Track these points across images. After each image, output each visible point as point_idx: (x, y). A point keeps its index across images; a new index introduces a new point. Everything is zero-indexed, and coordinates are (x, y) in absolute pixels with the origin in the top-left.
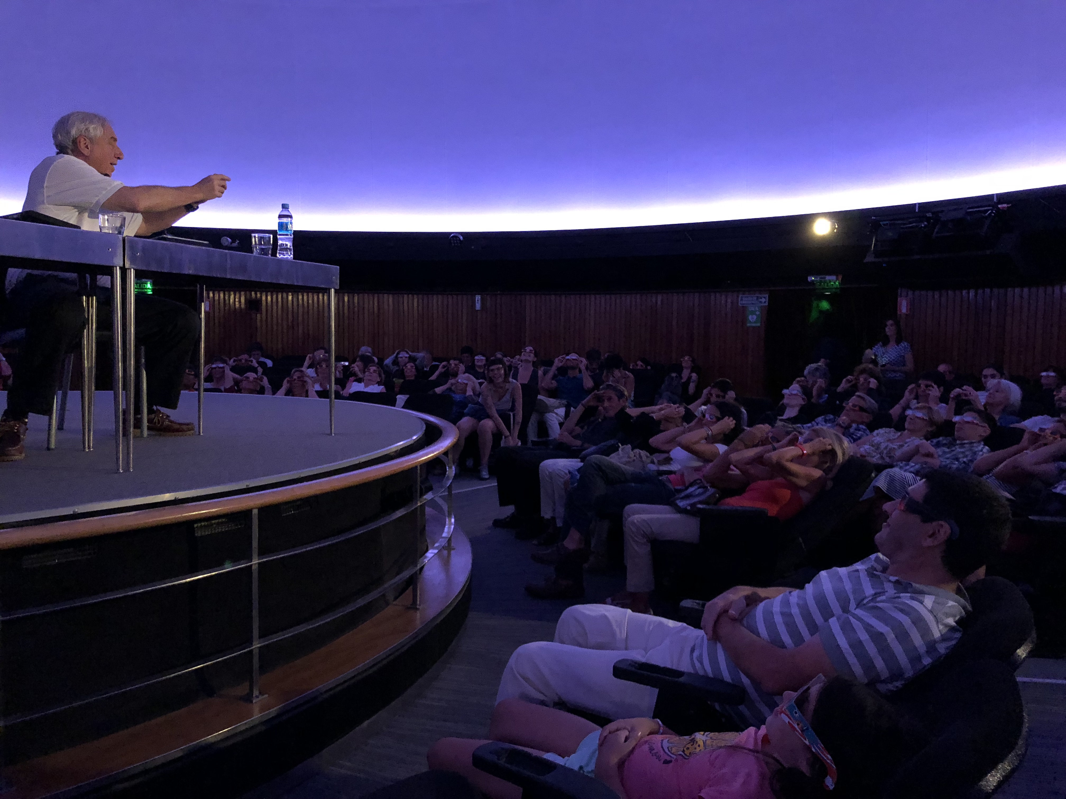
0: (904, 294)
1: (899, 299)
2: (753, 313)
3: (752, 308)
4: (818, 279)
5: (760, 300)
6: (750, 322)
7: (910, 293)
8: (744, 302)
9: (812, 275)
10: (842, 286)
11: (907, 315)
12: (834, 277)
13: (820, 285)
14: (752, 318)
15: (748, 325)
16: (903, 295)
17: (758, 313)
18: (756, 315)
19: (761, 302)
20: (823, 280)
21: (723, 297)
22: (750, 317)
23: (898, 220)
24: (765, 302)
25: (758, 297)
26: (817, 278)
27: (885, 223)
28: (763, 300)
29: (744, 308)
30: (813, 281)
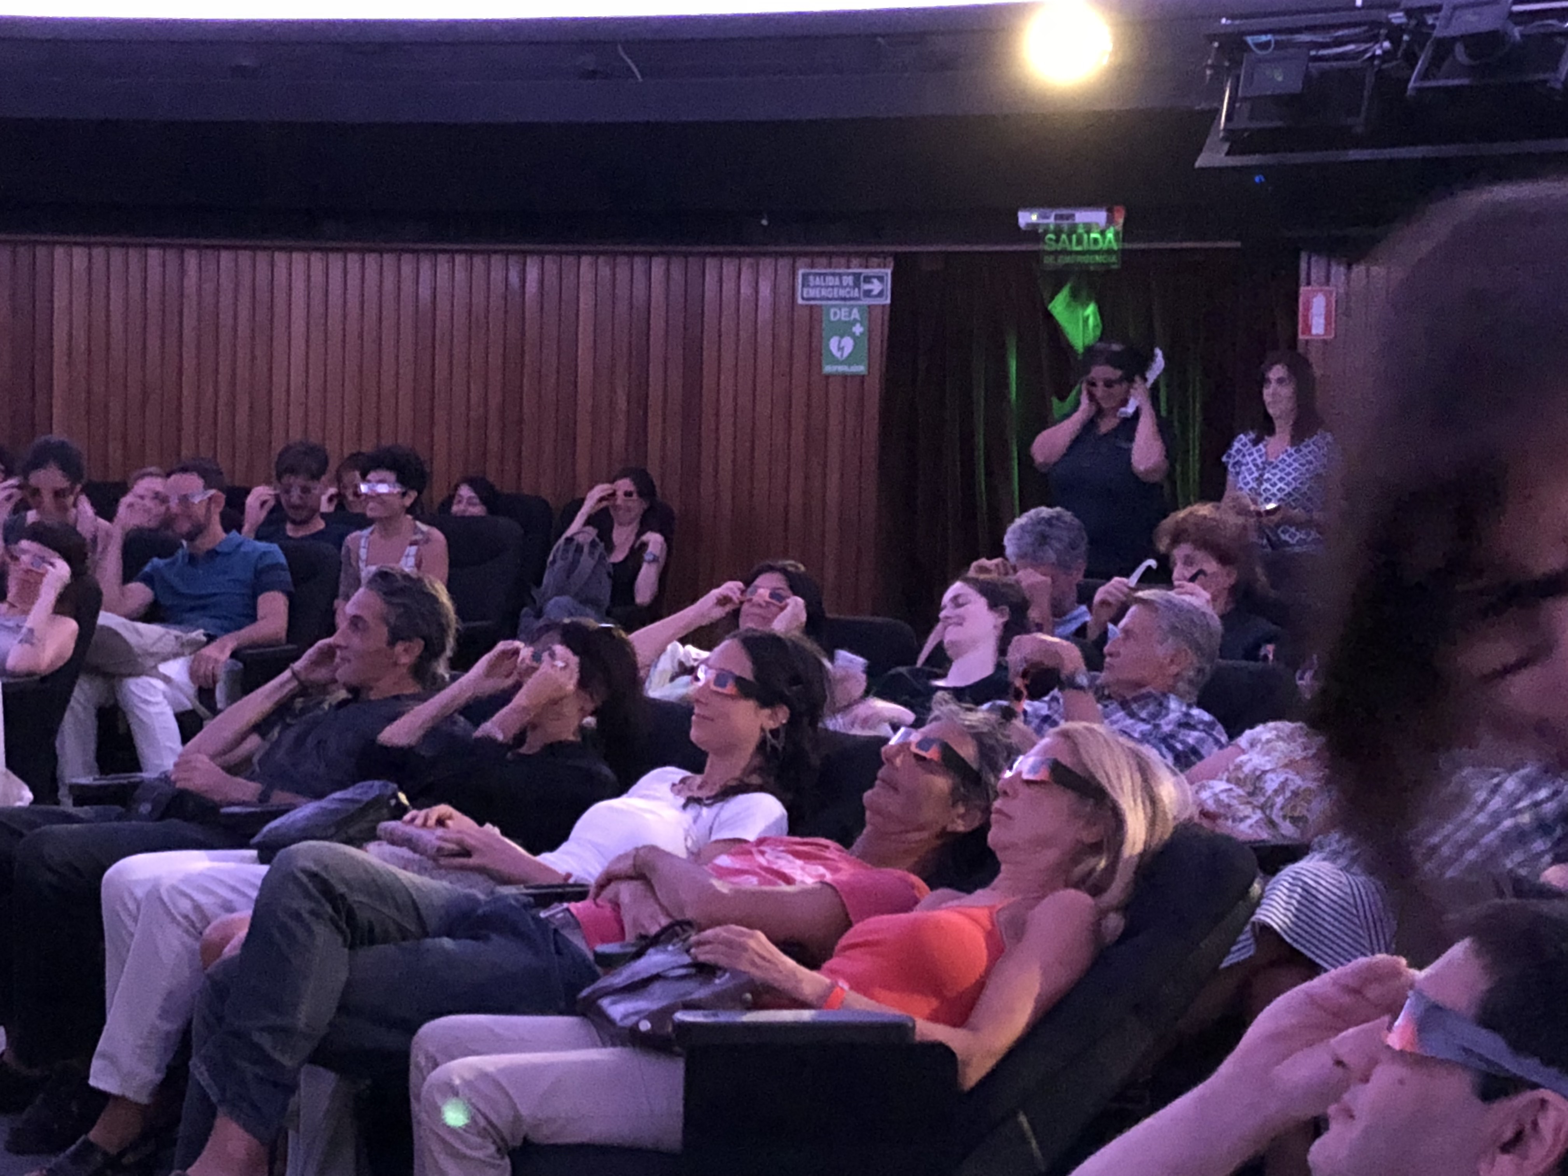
0: (1317, 272)
1: (1303, 289)
2: (844, 329)
3: (838, 314)
4: (1052, 220)
5: (867, 287)
6: (836, 362)
7: (1338, 271)
8: (813, 293)
9: (1030, 206)
10: (1128, 246)
11: (1325, 342)
12: (1099, 216)
13: (1057, 240)
14: (841, 349)
15: (828, 369)
16: (1313, 277)
17: (858, 329)
18: (853, 335)
19: (868, 293)
20: (1065, 224)
21: (746, 275)
22: (833, 343)
23: (1299, 30)
24: (881, 294)
25: (857, 276)
26: (1046, 217)
27: (1264, 38)
28: (876, 287)
29: (814, 313)
30: (1035, 226)
